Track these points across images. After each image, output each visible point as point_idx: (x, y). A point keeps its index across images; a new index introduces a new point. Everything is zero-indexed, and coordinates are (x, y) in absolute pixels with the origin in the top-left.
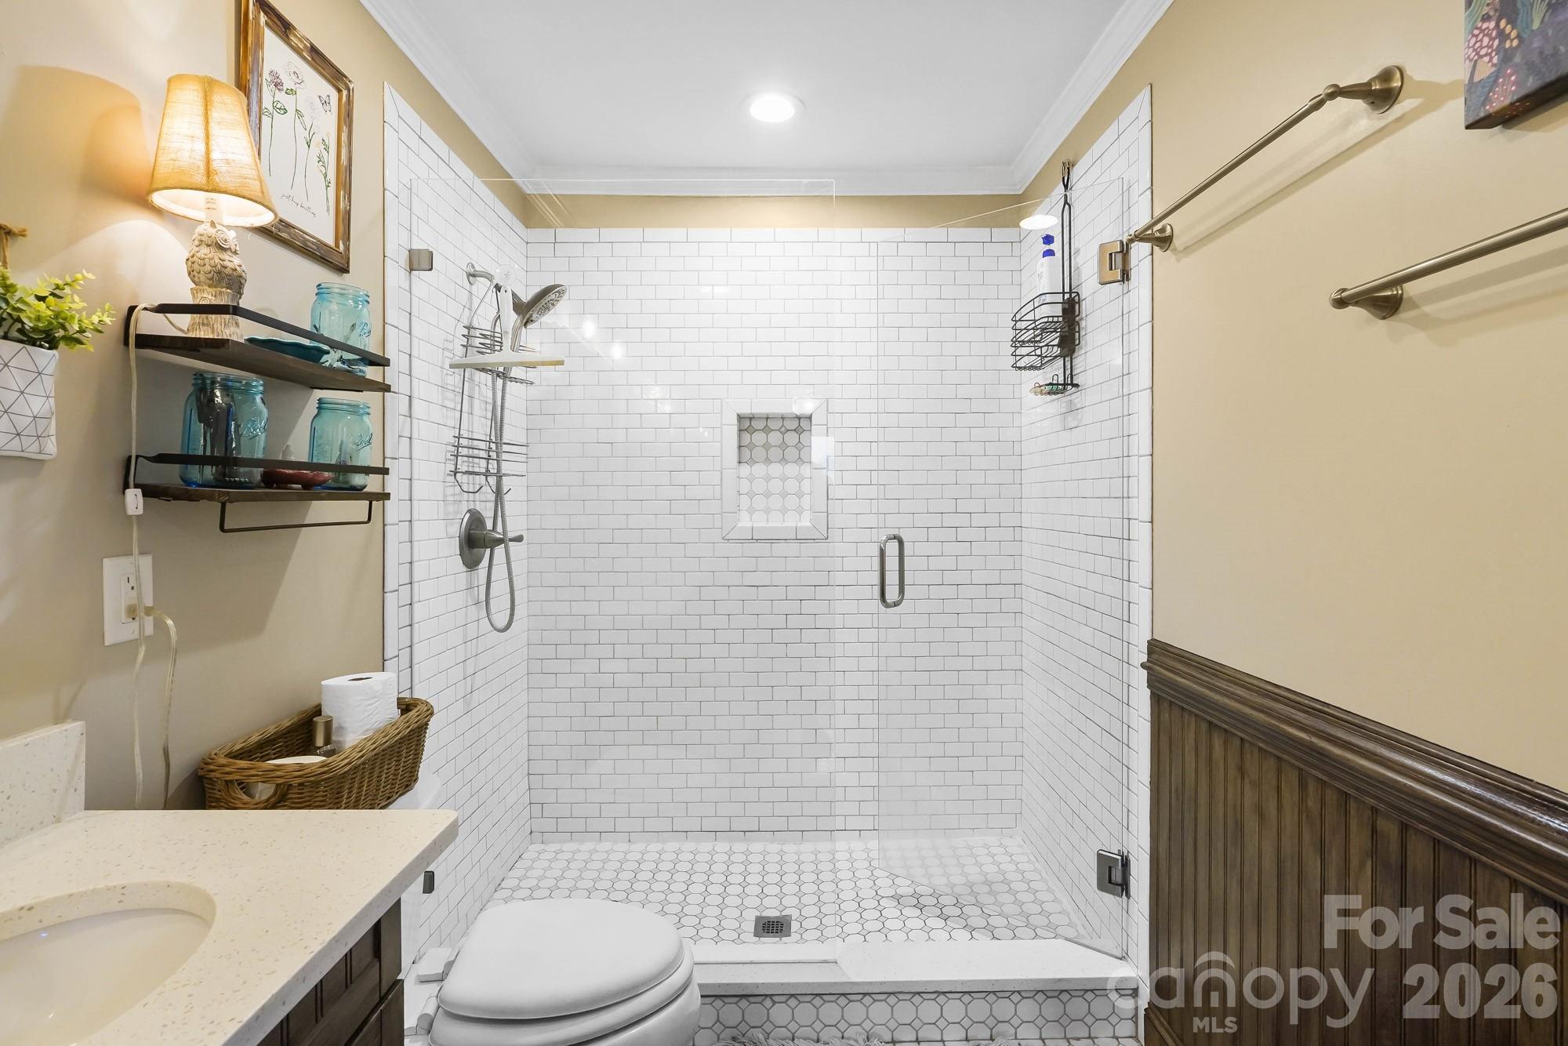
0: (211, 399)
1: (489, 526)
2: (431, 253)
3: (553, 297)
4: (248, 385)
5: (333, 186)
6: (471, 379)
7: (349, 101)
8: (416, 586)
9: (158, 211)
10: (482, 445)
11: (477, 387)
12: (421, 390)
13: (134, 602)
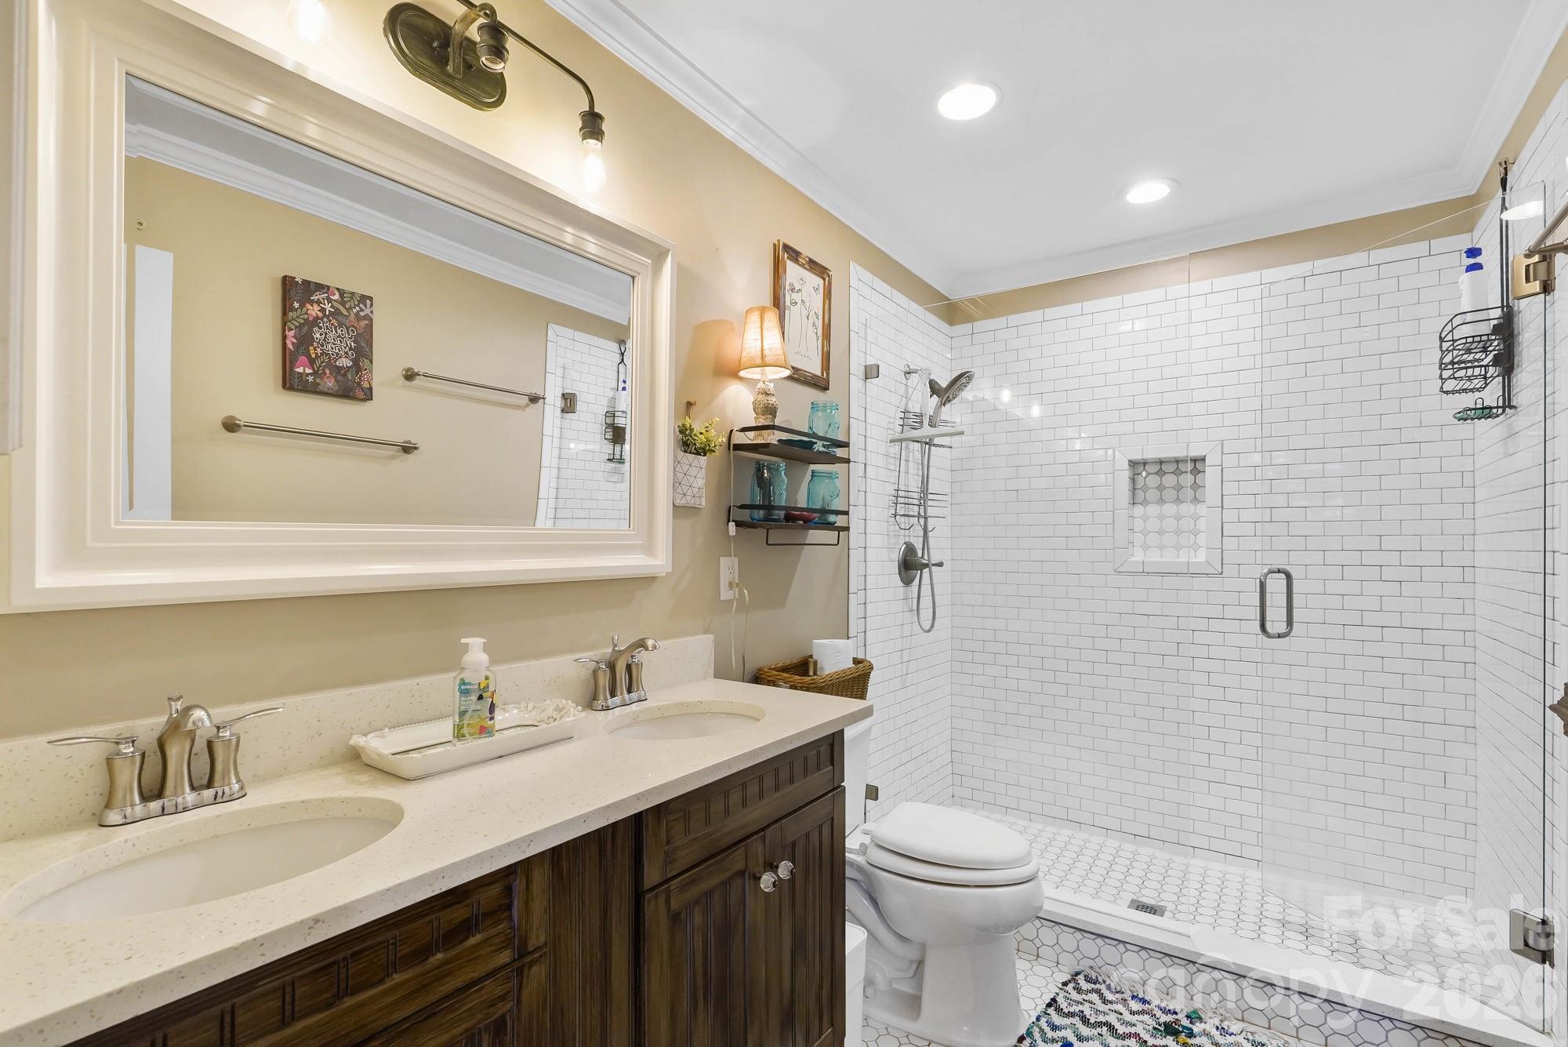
0: (763, 475)
1: (920, 555)
2: (878, 366)
3: (964, 381)
4: (779, 465)
5: (820, 339)
6: (907, 448)
7: (830, 283)
8: (868, 591)
9: (741, 379)
10: (916, 495)
11: (911, 454)
12: (872, 459)
13: (731, 580)
